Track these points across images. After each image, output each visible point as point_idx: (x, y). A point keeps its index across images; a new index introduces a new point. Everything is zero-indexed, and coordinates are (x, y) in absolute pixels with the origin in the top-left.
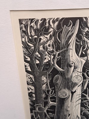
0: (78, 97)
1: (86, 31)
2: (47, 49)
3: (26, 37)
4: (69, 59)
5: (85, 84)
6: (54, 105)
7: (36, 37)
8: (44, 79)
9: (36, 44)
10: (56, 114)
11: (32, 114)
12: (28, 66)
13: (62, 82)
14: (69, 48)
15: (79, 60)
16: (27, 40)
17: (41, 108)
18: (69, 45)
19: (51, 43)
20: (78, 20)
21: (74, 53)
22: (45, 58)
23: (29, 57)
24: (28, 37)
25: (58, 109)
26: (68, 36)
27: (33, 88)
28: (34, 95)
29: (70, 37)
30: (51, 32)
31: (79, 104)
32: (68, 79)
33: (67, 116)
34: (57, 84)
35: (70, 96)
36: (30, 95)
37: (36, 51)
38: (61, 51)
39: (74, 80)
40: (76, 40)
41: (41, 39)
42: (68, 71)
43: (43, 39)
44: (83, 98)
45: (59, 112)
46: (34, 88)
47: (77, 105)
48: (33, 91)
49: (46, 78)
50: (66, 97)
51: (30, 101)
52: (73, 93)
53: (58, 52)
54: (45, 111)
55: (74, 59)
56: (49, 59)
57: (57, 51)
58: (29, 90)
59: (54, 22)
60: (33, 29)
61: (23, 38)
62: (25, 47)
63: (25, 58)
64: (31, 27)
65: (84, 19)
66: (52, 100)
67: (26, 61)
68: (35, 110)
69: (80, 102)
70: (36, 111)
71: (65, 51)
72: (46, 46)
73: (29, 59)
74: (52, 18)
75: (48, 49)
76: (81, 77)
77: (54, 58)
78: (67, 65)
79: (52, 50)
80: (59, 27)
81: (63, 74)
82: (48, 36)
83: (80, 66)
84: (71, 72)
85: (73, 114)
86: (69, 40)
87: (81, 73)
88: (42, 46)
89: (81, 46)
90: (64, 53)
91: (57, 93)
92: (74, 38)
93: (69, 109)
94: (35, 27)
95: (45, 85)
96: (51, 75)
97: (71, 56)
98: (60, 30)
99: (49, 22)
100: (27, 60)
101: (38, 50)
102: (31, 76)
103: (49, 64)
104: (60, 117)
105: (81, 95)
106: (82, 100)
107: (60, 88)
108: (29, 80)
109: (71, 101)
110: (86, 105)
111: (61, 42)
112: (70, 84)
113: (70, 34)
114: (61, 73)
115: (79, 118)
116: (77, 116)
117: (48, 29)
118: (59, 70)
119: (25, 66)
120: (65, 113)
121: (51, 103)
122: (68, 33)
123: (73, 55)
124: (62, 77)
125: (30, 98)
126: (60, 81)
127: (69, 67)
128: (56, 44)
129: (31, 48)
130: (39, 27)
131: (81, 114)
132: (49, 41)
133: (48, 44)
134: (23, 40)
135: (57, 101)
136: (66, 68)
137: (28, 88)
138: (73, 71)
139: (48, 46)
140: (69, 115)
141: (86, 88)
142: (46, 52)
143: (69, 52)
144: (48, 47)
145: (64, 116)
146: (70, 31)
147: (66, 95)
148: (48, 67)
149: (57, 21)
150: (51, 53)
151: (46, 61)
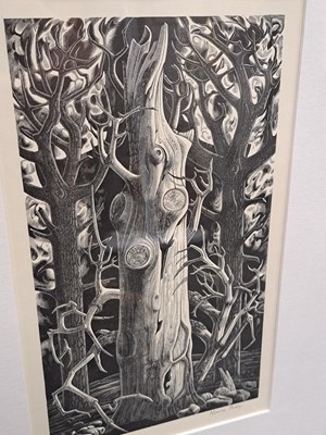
0: (179, 258)
1: (186, 55)
2: (88, 109)
3: (26, 74)
4: (149, 141)
5: (195, 214)
6: (113, 297)
7: (55, 73)
8: (81, 210)
9: (56, 96)
10: (122, 329)
11: (46, 343)
12: (33, 171)
13: (134, 214)
14: (147, 106)
15: (176, 139)
16: (28, 85)
17: (75, 315)
18: (146, 96)
19: (100, 92)
20: (166, 25)
21: (163, 121)
22: (84, 141)
23: (35, 139)
24: (32, 77)
25: (126, 309)
26: (143, 69)
27: (47, 246)
28: (51, 272)
29: (149, 73)
30: (97, 58)
31: (182, 282)
32: (150, 202)
33: (152, 332)
34: (121, 222)
35: (157, 258)
36: (39, 273)
37: (56, 120)
38: (127, 116)
39: (168, 205)
40: (165, 83)
41: (68, 80)
42: (149, 177)
43: (76, 79)
44: (194, 260)
45: (130, 320)
46: (53, 245)
47: (178, 287)
48: (47, 258)
49: (89, 207)
50: (149, 266)
51: (39, 295)
52: (165, 248)
53: (120, 120)
54: (86, 326)
55: (162, 138)
56: (96, 143)
57: (115, 114)
58: (37, 256)
59: (104, 29)
60: (46, 50)
61: (17, 80)
62: (22, 108)
63: (22, 143)
64: (40, 43)
65: (180, 22)
66: (108, 280)
67: (24, 154)
68: (55, 327)
69: (186, 275)
70: (57, 331)
71: (137, 114)
72: (86, 102)
73: (34, 148)
74: (97, 19)
75: (91, 112)
77: (108, 139)
78: (146, 158)
79: (101, 112)
80: (118, 43)
82: (90, 72)
83: (179, 159)
84: (156, 178)
85: (168, 319)
86: (146, 83)
87: (184, 181)
88: (72, 102)
89: (179, 97)
90: (137, 122)
91: (122, 253)
92: (158, 75)
93: (157, 306)
94: (52, 44)
95: (84, 232)
96: (102, 195)
97: (154, 129)
98: (121, 54)
99: (91, 28)
100: (28, 149)
101: (63, 115)
102: (43, 205)
103: (94, 158)
104: (132, 340)
105: (186, 252)
106: (191, 270)
107: (129, 238)
108: (36, 218)
109: (162, 276)
110: (202, 284)
111: (126, 87)
112: (156, 218)
113: (147, 63)
114: (132, 187)
115: (186, 329)
116: (182, 324)
117: (90, 49)
118: (126, 178)
119: (24, 172)
120: (148, 322)
121: (105, 291)
122: (142, 62)
123: (160, 125)
124: (134, 199)
125: (39, 284)
126: (128, 211)
128: (114, 94)
129: (42, 111)
130: (62, 43)
131: (191, 317)
132: (94, 87)
133: (90, 95)
134: (18, 83)
135: (121, 280)
136: (143, 167)
137: (32, 250)
138: (163, 177)
139: (89, 102)
140: (159, 324)
141: (199, 228)
142: (86, 122)
143: (150, 119)
144: (92, 105)
145: (146, 334)
146: (146, 54)
147: (147, 257)
148: (92, 170)
149: (112, 25)
150: (98, 122)
151: (86, 149)
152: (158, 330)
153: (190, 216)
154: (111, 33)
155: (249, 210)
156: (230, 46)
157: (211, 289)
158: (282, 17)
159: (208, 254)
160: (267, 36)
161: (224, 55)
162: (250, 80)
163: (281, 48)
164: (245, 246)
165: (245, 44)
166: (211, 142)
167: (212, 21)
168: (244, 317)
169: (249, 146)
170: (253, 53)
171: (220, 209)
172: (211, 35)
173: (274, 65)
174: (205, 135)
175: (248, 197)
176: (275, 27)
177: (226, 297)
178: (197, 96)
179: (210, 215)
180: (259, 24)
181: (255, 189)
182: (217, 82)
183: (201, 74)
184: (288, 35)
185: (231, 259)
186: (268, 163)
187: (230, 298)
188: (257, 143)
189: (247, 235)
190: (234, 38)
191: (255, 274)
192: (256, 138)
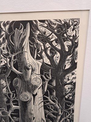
0: (40, 99)
1: (37, 34)
4: (25, 62)
5: (45, 86)
6: (17, 108)
8: (3, 82)
10: (21, 118)
13: (22, 85)
14: (24, 51)
15: (36, 62)
17: (5, 112)
18: (23, 48)
19: (5, 46)
20: (29, 23)
21: (30, 56)
22: (2, 62)
25: (22, 112)
26: (21, 39)
29: (23, 40)
30: (3, 35)
31: (42, 107)
32: (28, 81)
33: (32, 120)
34: (17, 87)
35: (31, 98)
38: (16, 54)
39: (34, 82)
40: (30, 43)
42: (26, 74)
44: (45, 101)
45: (23, 116)
47: (40, 108)
49: (6, 81)
50: (29, 101)
52: (34, 96)
53: (14, 55)
54: (9, 115)
55: (30, 61)
56: (6, 62)
57: (12, 53)
59: (5, 25)
65: (34, 22)
66: (15, 103)
69: (43, 105)
71: (20, 54)
74: (2, 22)
75: (3, 52)
76: (40, 80)
77: (10, 61)
78: (25, 68)
79: (7, 53)
80: (10, 30)
81: (21, 77)
82: (1, 39)
83: (37, 68)
84: (29, 74)
85: (37, 117)
86: (23, 43)
87: (40, 75)
89: (35, 48)
90: (20, 56)
91: (19, 96)
92: (27, 41)
93: (33, 112)
95: (5, 89)
96: (10, 78)
97: (27, 59)
98: (12, 33)
103: (6, 67)
104: (25, 121)
105: (42, 98)
106: (44, 103)
107: (21, 92)
109: (34, 104)
110: (49, 108)
111: (15, 44)
112: (30, 86)
113: (22, 37)
114: (20, 76)
115: (44, 121)
116: (42, 119)
117: (1, 32)
118: (18, 73)
120: (30, 117)
121: (14, 106)
122: (20, 36)
123: (29, 57)
124: (21, 80)
126: (20, 83)
127: (27, 70)
128: (11, 47)
131: (45, 117)
132: (3, 44)
133: (2, 47)
135: (19, 104)
136: (24, 70)
138: (32, 74)
139: (2, 49)
140: (34, 118)
141: (47, 90)
142: (2, 55)
143: (25, 55)
144: (3, 50)
145: (29, 120)
146: (22, 33)
147: (28, 98)
148: (5, 70)
149: (8, 24)
150: (6, 56)
151: (3, 64)
152: (33, 119)
153: (43, 87)
154: (7, 27)
155: (67, 87)
156: (56, 31)
157: (52, 110)
158: (79, 19)
159: (51, 99)
160: (72, 27)
161: (53, 34)
162: (65, 43)
163: (78, 31)
164: (65, 98)
165: (62, 29)
166: (49, 63)
167: (47, 21)
168: (66, 120)
169: (65, 66)
170: (66, 33)
171: (55, 85)
172: (47, 26)
173: (75, 37)
174: (47, 61)
175: (66, 82)
176: (75, 23)
177: (58, 113)
178: (43, 48)
179: (51, 87)
180: (68, 22)
181: (68, 80)
182: (51, 43)
183: (44, 40)
184: (82, 26)
185: (60, 102)
186: (74, 71)
187: (60, 113)
188: (69, 65)
189: (66, 94)
190: (57, 28)
191: (70, 107)
192: (68, 63)
